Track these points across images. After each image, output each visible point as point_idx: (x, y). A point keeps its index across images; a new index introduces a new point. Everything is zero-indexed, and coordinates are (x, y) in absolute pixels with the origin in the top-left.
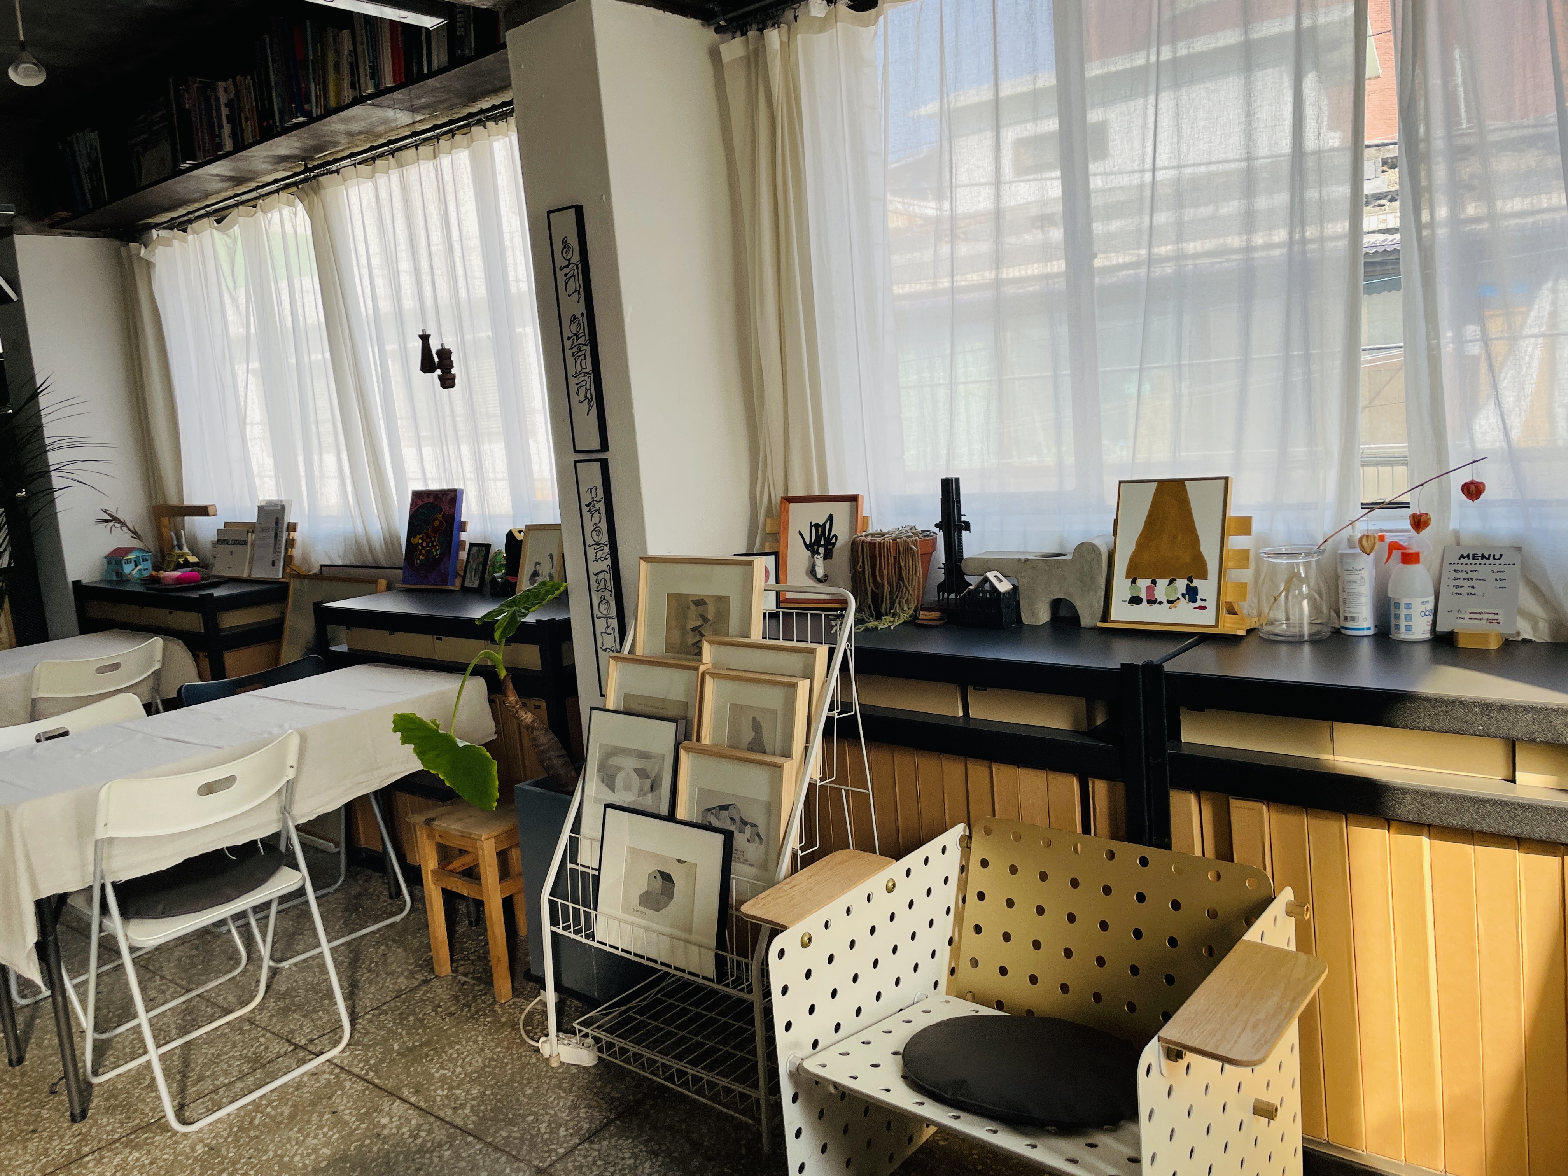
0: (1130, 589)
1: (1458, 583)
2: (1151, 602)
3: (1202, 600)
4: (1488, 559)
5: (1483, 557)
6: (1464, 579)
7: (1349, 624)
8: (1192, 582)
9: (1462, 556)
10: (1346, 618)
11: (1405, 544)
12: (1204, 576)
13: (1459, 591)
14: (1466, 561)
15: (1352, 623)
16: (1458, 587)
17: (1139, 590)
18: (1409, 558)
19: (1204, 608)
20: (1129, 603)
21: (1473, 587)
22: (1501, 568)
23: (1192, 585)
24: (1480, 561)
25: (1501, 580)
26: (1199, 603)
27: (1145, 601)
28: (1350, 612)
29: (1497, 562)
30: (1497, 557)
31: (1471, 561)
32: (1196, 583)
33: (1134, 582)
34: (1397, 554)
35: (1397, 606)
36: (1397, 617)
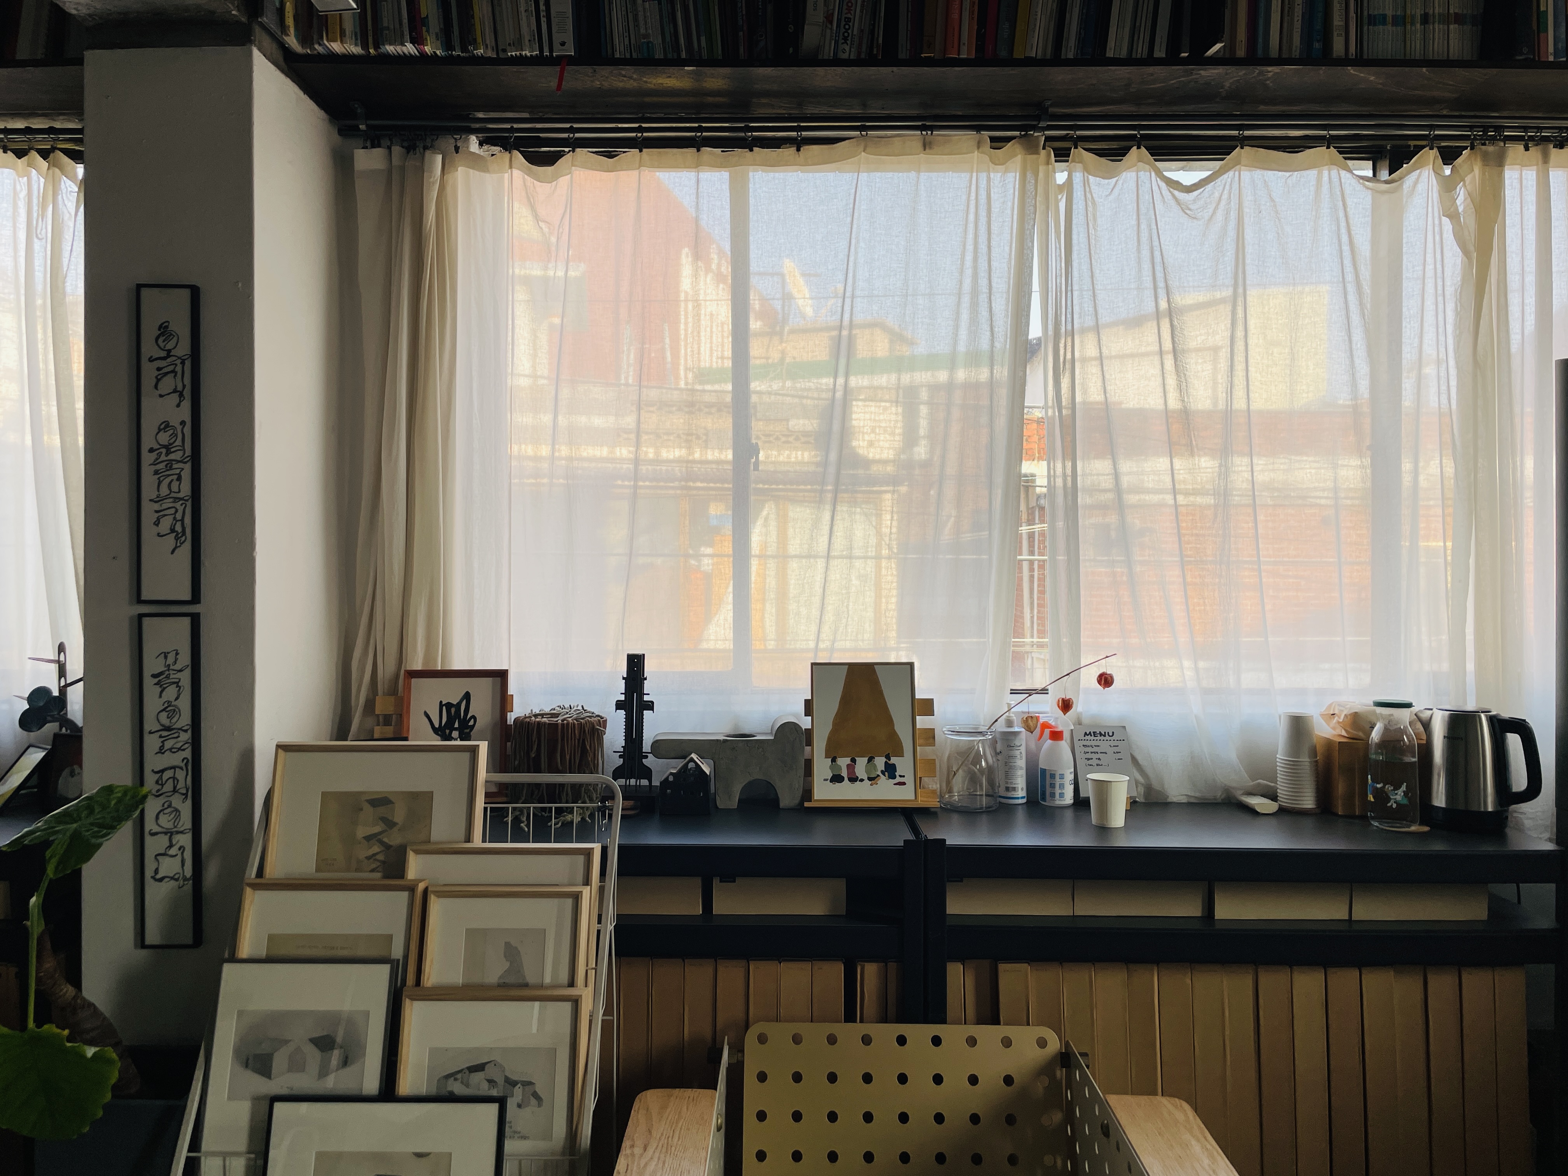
0: (830, 768)
1: (1089, 756)
2: (853, 779)
3: (900, 776)
4: (1105, 736)
5: (1101, 734)
6: (1091, 753)
7: (1010, 794)
8: (890, 760)
9: (1086, 734)
10: (1007, 789)
11: (1053, 724)
12: (900, 753)
13: (1090, 762)
14: (1089, 737)
15: (1013, 793)
16: (1088, 759)
17: (840, 768)
18: (1056, 736)
19: (904, 784)
20: (831, 781)
21: (1099, 759)
22: (1116, 743)
23: (889, 762)
24: (1099, 738)
25: (1117, 753)
26: (898, 780)
27: (846, 779)
28: (1011, 783)
29: (1111, 738)
30: (1111, 734)
31: (1093, 738)
32: (893, 760)
33: (834, 760)
34: (1047, 732)
35: (1053, 776)
36: (1053, 786)
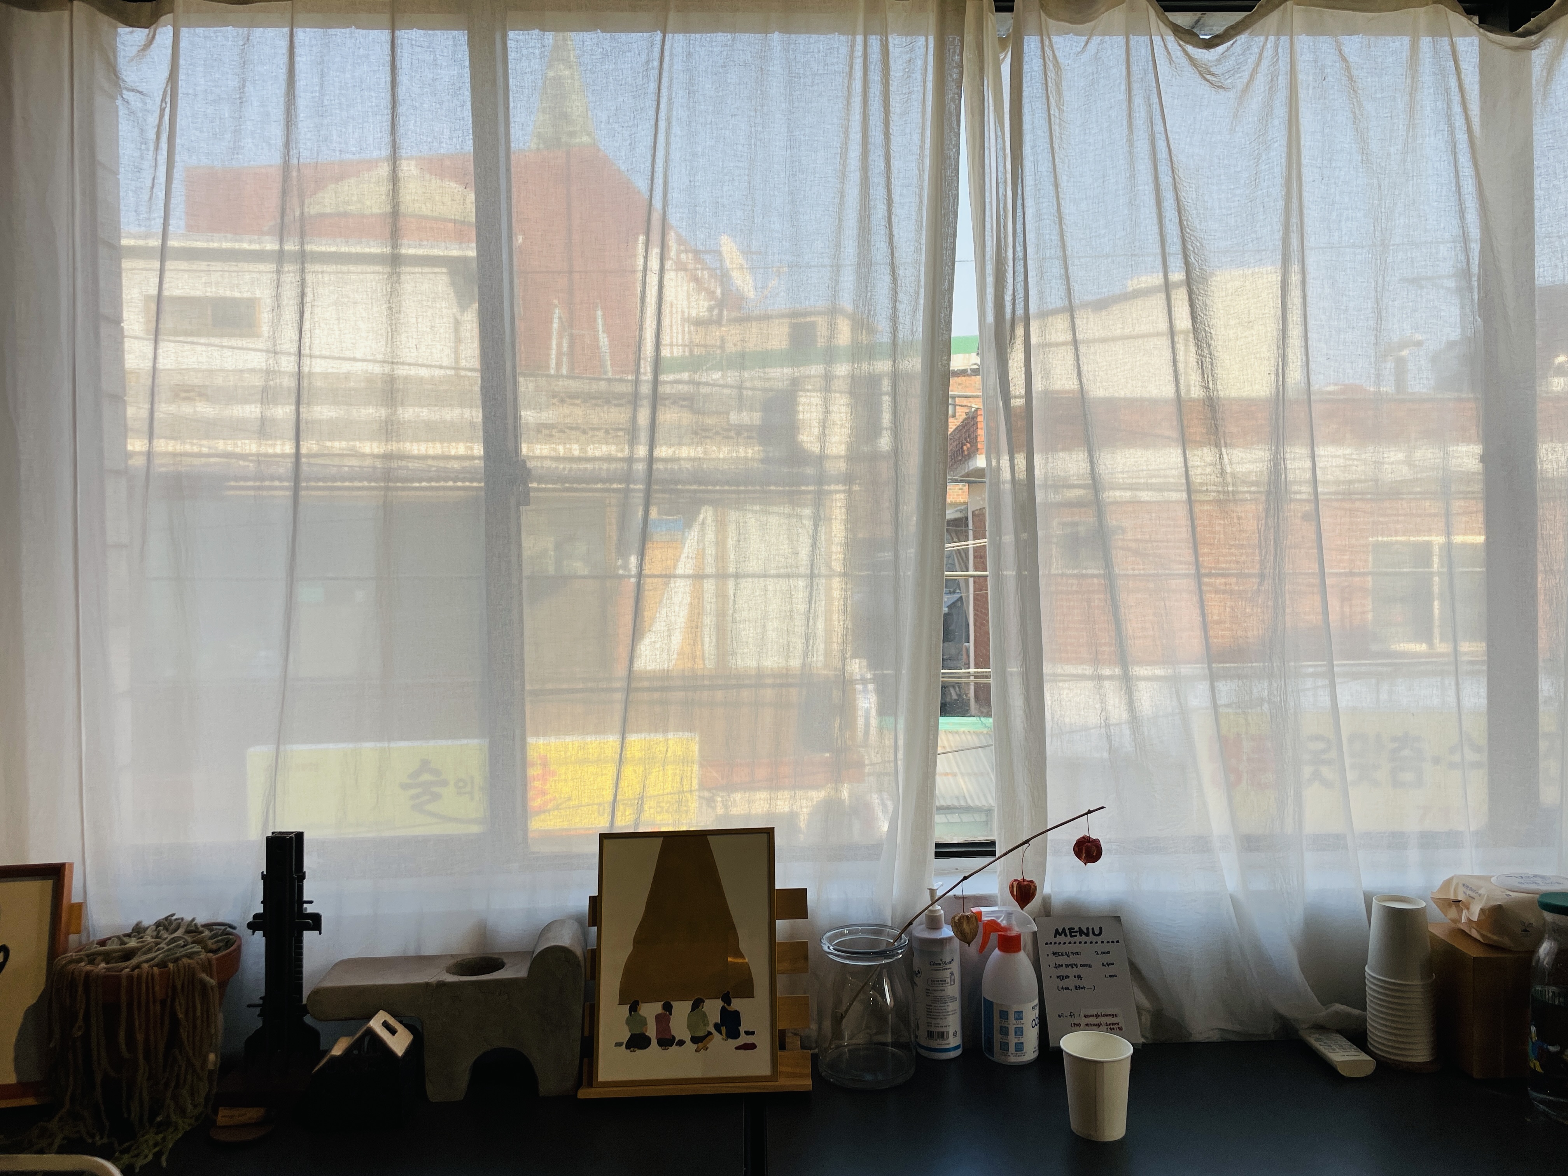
0: (628, 1022)
1: (1063, 971)
2: (666, 1041)
3: (747, 1033)
4: (1087, 935)
5: (1081, 932)
6: (1067, 966)
7: (934, 1044)
8: (729, 1004)
9: (1057, 933)
10: (930, 1035)
11: (1004, 923)
12: (746, 990)
13: (1065, 983)
14: (1059, 939)
15: (940, 1041)
16: (1062, 978)
17: (643, 1022)
18: (1010, 944)
19: (752, 1046)
21: (1079, 977)
22: (1106, 947)
23: (728, 1008)
24: (1078, 938)
25: (1109, 964)
26: (743, 1039)
27: (654, 1042)
28: (936, 1026)
29: (1099, 939)
30: (1097, 932)
31: (1068, 939)
32: (737, 1004)
33: (634, 1008)
34: (994, 937)
35: (1004, 1015)
36: (1005, 1031)
